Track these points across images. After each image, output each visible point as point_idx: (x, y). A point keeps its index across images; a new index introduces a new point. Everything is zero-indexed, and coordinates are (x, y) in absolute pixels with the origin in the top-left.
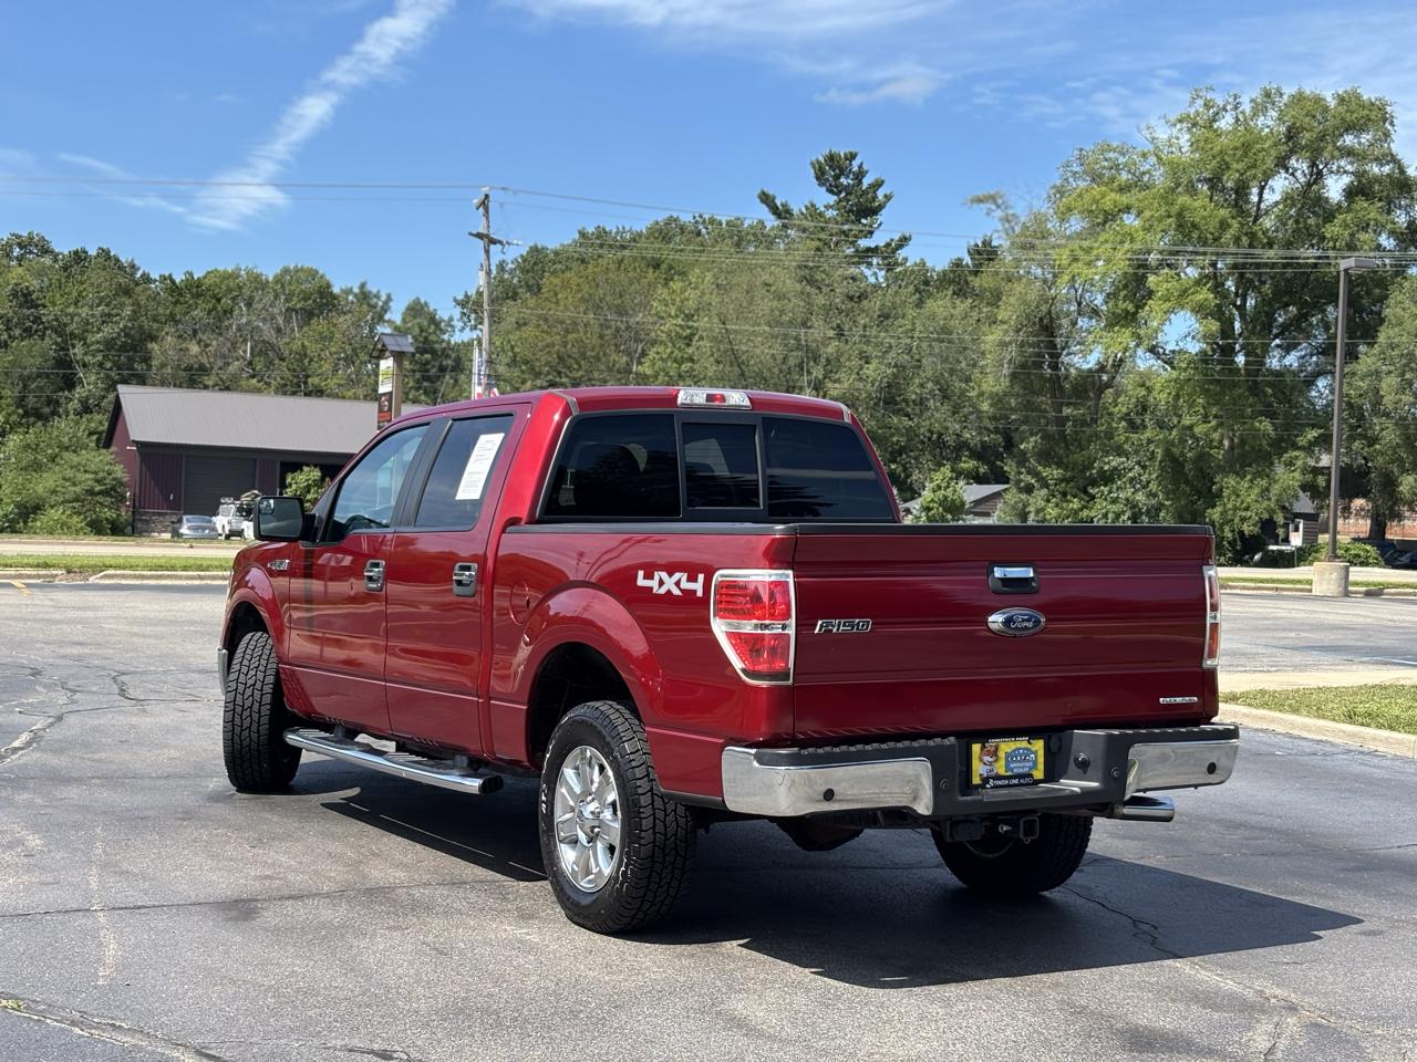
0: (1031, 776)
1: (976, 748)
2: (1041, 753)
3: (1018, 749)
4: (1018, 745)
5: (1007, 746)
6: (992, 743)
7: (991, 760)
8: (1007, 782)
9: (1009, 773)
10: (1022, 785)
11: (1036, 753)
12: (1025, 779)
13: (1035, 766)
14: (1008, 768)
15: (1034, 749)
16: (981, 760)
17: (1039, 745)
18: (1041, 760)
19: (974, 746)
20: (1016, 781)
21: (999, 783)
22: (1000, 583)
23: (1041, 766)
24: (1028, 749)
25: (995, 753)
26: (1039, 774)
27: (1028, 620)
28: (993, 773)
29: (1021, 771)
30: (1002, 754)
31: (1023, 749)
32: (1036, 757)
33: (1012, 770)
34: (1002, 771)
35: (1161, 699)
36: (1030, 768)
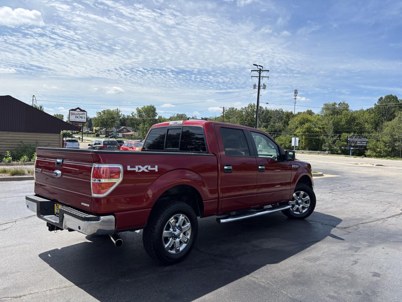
1: (55, 205)
5: (59, 206)
16: (56, 208)
30: (59, 208)
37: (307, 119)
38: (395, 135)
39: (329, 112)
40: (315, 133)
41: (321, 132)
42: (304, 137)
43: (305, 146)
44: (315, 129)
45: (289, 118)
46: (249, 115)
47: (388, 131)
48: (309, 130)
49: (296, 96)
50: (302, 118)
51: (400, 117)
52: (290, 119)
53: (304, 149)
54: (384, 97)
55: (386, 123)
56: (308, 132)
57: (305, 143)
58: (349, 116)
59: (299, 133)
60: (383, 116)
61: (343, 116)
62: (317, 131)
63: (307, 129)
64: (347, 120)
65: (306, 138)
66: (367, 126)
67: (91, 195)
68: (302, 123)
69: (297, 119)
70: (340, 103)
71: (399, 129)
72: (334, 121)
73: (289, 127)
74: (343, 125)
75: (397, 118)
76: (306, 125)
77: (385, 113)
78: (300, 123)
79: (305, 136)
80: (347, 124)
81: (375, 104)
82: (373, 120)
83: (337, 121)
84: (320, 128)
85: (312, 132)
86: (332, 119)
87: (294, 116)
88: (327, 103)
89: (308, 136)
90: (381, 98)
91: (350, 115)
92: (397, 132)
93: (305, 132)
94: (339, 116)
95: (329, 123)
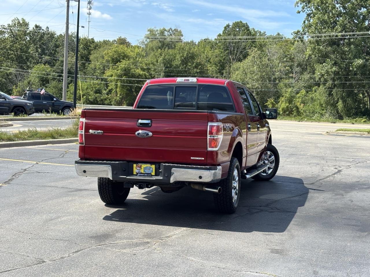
0: (151, 174)
1: (135, 165)
2: (154, 168)
3: (147, 167)
4: (147, 166)
5: (144, 166)
6: (140, 164)
7: (139, 169)
8: (143, 175)
9: (145, 173)
10: (148, 176)
11: (152, 168)
12: (150, 175)
13: (152, 171)
14: (144, 171)
15: (152, 167)
16: (136, 168)
17: (153, 166)
18: (154, 170)
19: (134, 165)
20: (146, 175)
21: (141, 175)
22: (139, 124)
23: (154, 172)
24: (150, 167)
25: (141, 167)
26: (153, 174)
27: (144, 134)
28: (140, 172)
29: (148, 172)
30: (143, 168)
31: (149, 167)
32: (153, 169)
33: (146, 172)
34: (143, 172)
35: (191, 158)
36: (151, 172)
37: (124, 53)
38: (248, 83)
39: (156, 43)
40: (138, 77)
41: (145, 75)
42: (119, 84)
43: (122, 99)
44: (137, 71)
45: (88, 49)
46: (17, 39)
47: (239, 76)
48: (127, 72)
49: (90, 9)
50: (115, 52)
51: (254, 57)
52: (92, 52)
53: (119, 104)
54: (231, 24)
55: (236, 65)
56: (125, 75)
57: (120, 95)
58: (186, 52)
59: (112, 76)
60: (231, 53)
61: (176, 51)
62: (140, 75)
63: (125, 70)
64: (183, 58)
65: (123, 85)
66: (211, 68)
67: (207, 148)
68: (116, 61)
69: (108, 53)
70: (171, 28)
71: (252, 74)
72: (164, 59)
73: (92, 66)
74: (177, 67)
75: (250, 58)
76: (123, 64)
77: (234, 50)
78: (113, 59)
79: (121, 82)
80: (183, 65)
81: (220, 34)
82: (217, 59)
83: (169, 59)
84: (143, 69)
85: (133, 76)
86: (161, 55)
87: (98, 46)
88: (152, 28)
89: (127, 83)
90: (228, 26)
91: (187, 49)
92: (250, 78)
93: (120, 76)
94: (171, 51)
95: (157, 62)
